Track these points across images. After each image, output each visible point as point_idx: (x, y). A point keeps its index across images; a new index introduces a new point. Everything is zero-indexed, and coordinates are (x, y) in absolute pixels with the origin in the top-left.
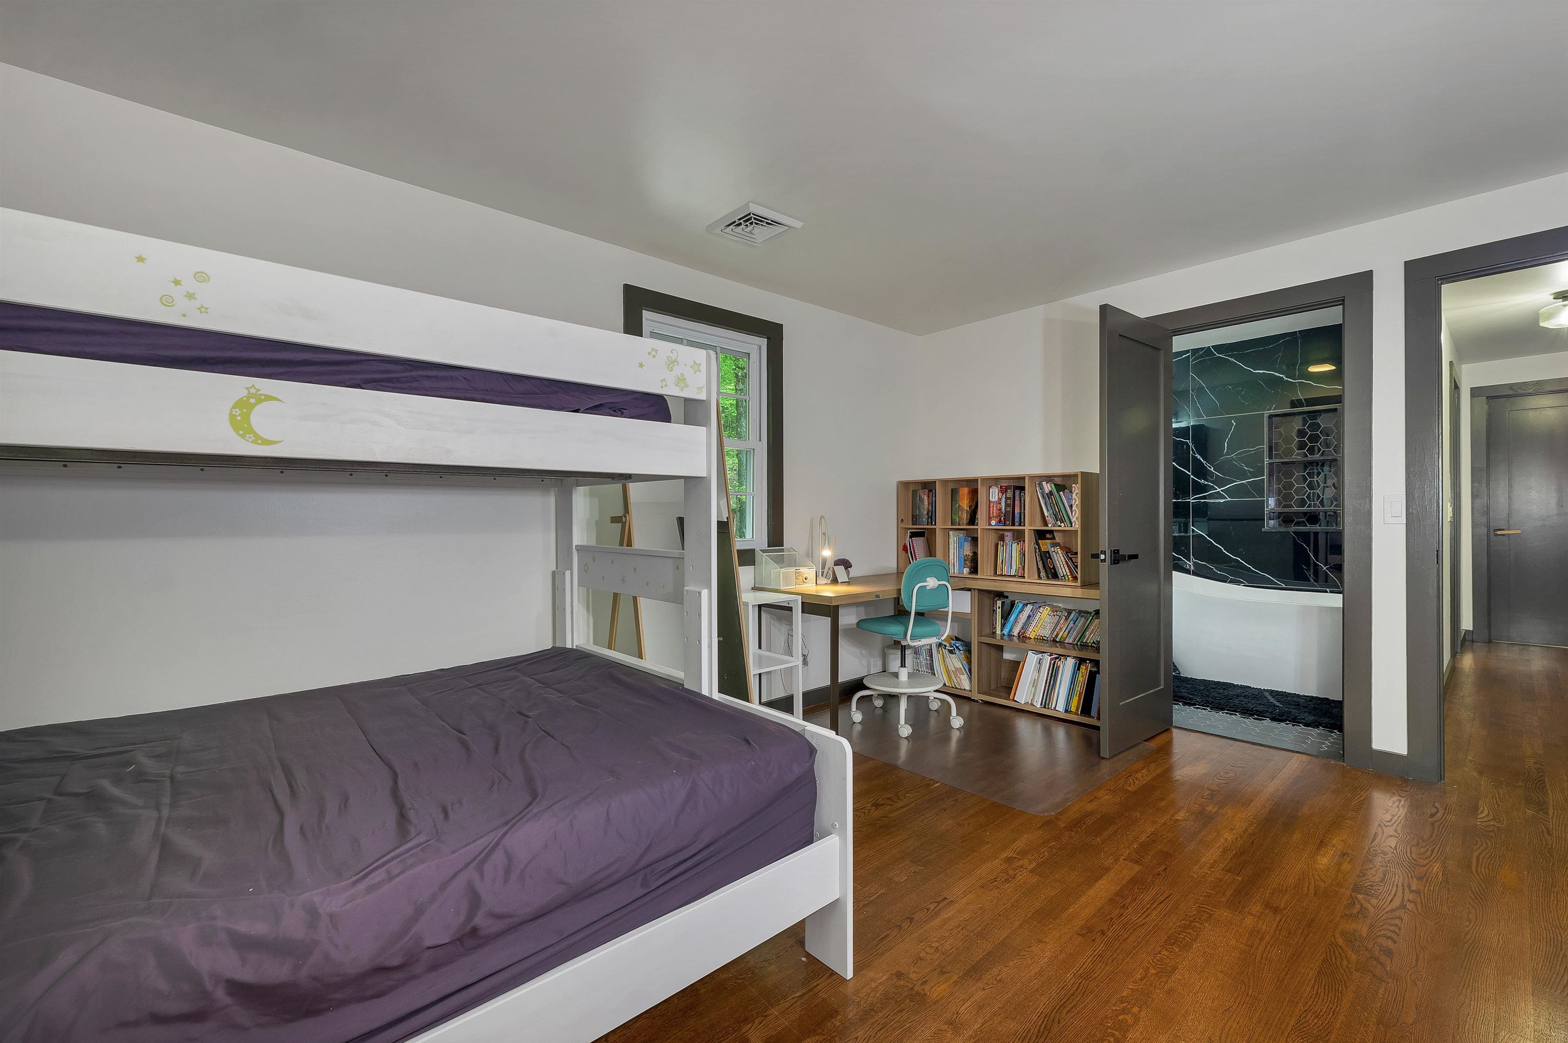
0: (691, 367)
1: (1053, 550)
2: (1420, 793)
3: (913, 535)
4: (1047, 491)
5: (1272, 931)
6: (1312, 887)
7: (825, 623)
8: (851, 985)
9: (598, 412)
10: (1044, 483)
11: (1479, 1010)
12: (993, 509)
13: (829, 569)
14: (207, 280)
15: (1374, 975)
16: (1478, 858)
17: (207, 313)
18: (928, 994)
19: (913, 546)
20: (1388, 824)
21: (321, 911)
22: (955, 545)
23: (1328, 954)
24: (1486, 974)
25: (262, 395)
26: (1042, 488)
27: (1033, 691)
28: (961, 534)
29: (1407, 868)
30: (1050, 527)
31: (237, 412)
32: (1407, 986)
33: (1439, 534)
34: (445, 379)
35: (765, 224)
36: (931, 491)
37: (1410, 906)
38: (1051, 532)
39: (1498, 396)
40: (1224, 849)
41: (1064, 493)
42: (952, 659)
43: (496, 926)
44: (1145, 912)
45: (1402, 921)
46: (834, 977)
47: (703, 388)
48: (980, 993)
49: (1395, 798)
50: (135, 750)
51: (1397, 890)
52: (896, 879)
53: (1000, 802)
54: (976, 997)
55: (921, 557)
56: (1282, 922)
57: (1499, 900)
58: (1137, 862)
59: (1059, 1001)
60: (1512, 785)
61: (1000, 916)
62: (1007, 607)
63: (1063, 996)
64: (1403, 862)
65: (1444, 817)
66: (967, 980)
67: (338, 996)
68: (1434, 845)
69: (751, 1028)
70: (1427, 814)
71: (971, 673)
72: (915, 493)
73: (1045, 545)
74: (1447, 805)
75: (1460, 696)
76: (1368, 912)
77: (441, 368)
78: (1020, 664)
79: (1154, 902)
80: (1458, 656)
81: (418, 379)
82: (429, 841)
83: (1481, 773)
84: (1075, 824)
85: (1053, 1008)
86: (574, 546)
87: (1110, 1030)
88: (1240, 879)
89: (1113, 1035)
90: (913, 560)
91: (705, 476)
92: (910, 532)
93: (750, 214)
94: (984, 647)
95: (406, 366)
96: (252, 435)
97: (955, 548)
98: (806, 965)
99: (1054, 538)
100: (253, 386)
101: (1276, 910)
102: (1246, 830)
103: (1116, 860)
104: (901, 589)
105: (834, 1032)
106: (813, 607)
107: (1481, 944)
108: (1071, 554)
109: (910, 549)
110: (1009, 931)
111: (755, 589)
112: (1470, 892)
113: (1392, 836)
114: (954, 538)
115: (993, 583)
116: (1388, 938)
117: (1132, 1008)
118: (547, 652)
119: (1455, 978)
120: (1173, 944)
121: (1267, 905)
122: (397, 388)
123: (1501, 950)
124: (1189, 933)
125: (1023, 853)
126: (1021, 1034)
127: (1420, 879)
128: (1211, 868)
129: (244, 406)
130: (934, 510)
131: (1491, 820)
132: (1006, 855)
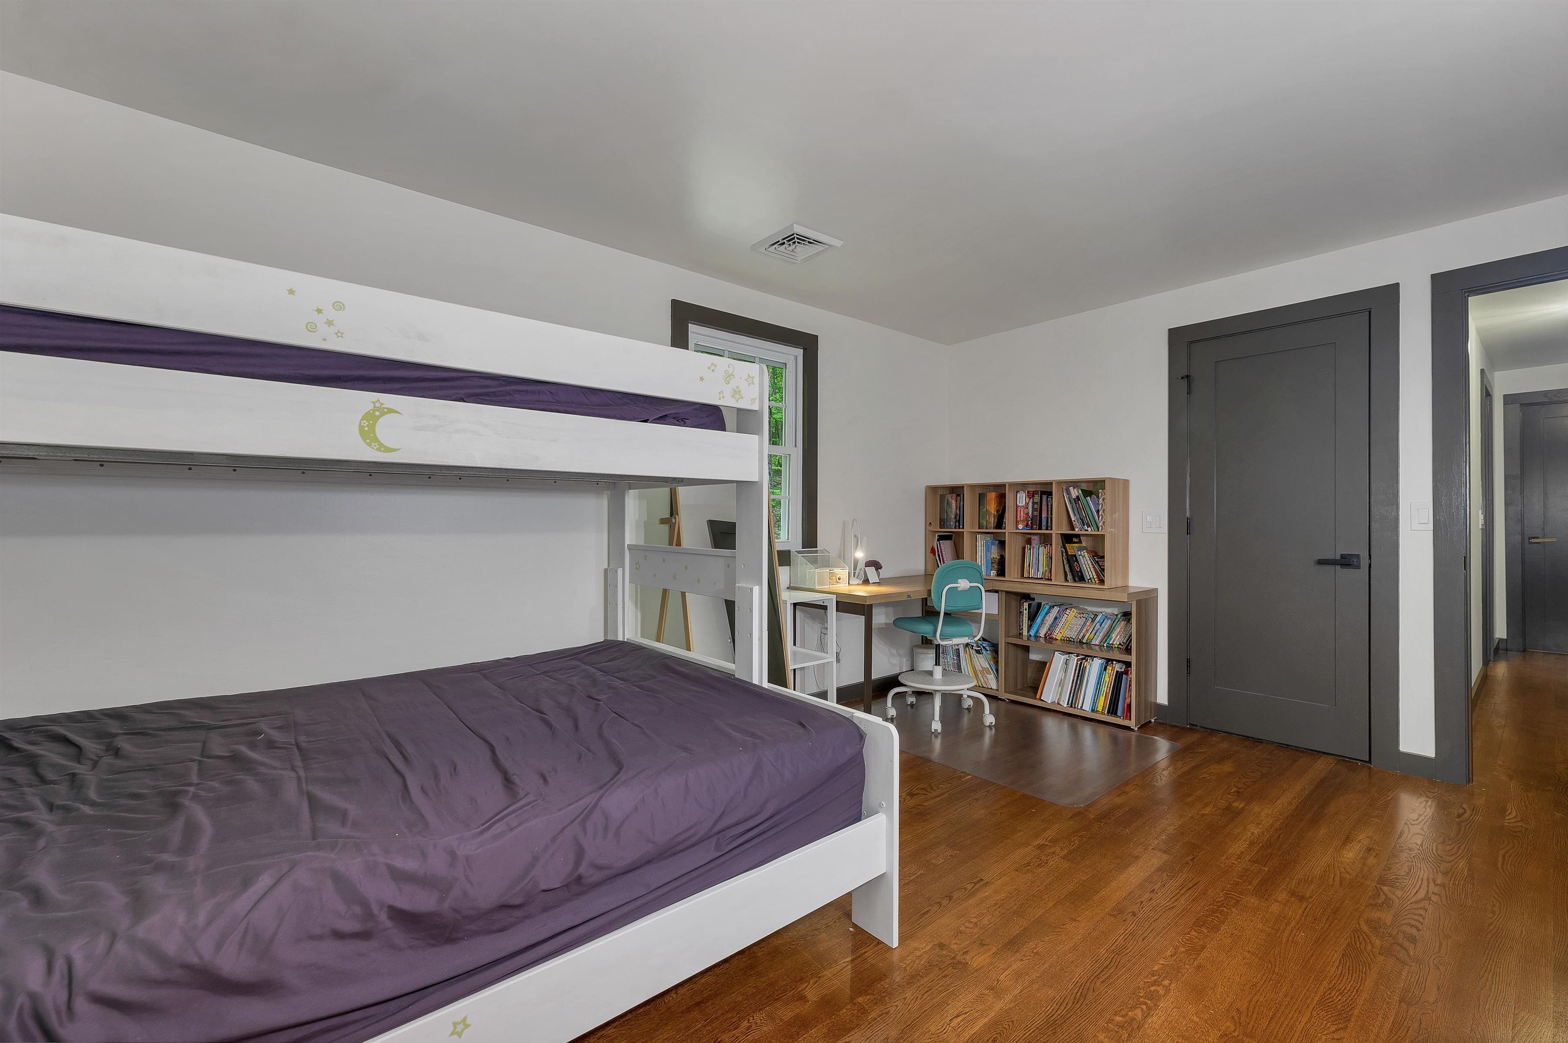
0: (745, 380)
1: (1080, 554)
2: (1448, 795)
3: (941, 538)
4: (1074, 496)
5: (1298, 917)
6: (1337, 879)
7: (859, 621)
8: (896, 953)
9: (663, 422)
10: (1071, 489)
11: (1500, 993)
12: (1020, 514)
13: (861, 570)
14: (342, 309)
15: (1397, 959)
16: (1504, 856)
17: (342, 337)
18: (969, 963)
19: (941, 548)
20: (1415, 822)
21: (458, 853)
22: (983, 548)
23: (1353, 939)
24: (1508, 961)
25: (385, 408)
26: (1069, 493)
27: (1060, 691)
28: (989, 538)
29: (1432, 864)
30: (1077, 531)
31: (365, 423)
32: (1429, 970)
33: (1466, 541)
34: (533, 392)
35: (807, 243)
36: (959, 495)
37: (1434, 898)
38: (1078, 536)
39: (1532, 403)
40: (1250, 842)
41: (1090, 498)
42: (979, 659)
43: (597, 876)
44: (1174, 896)
45: (1426, 911)
46: (881, 946)
47: (756, 399)
48: (1019, 964)
49: (1422, 799)
50: (258, 722)
51: (1422, 883)
52: (934, 861)
53: (1031, 794)
54: (1014, 967)
55: (949, 560)
56: (1307, 910)
57: (1523, 895)
58: (1165, 852)
59: (1093, 973)
60: (1541, 789)
61: (1035, 896)
62: (1034, 609)
63: (1097, 969)
64: (1429, 858)
65: (1472, 817)
66: (1005, 952)
67: (472, 927)
68: (1460, 843)
69: (807, 987)
70: (1454, 814)
71: (998, 673)
72: (942, 497)
73: (1072, 548)
74: (1475, 807)
75: (1492, 703)
76: (1393, 903)
77: (529, 382)
78: (1046, 665)
79: (1183, 888)
80: (1491, 664)
81: (511, 393)
82: (536, 801)
83: (1511, 777)
84: (1104, 817)
85: (1088, 978)
86: (627, 545)
87: (1142, 999)
88: (1266, 869)
89: (1145, 1004)
90: (940, 562)
91: (757, 480)
92: (938, 536)
93: (793, 234)
94: (1011, 648)
95: (500, 381)
96: (377, 444)
97: (983, 552)
98: (854, 935)
99: (1080, 542)
100: (378, 400)
101: (1302, 899)
102: (1272, 825)
103: (1145, 849)
104: (931, 590)
105: (884, 992)
106: (847, 606)
107: (1504, 934)
108: (1098, 558)
109: (938, 552)
110: (1043, 910)
111: (790, 588)
112: (1495, 888)
113: (1418, 834)
114: (981, 541)
115: (1018, 585)
116: (1412, 926)
117: (1163, 980)
118: (599, 645)
119: (1478, 963)
120: (1202, 925)
121: (1293, 894)
122: (494, 401)
123: (1524, 940)
124: (1217, 917)
125: (1054, 841)
126: (1058, 1000)
127: (1445, 873)
128: (1238, 859)
129: (371, 418)
130: (961, 514)
131: (1519, 821)
132: (1039, 842)
